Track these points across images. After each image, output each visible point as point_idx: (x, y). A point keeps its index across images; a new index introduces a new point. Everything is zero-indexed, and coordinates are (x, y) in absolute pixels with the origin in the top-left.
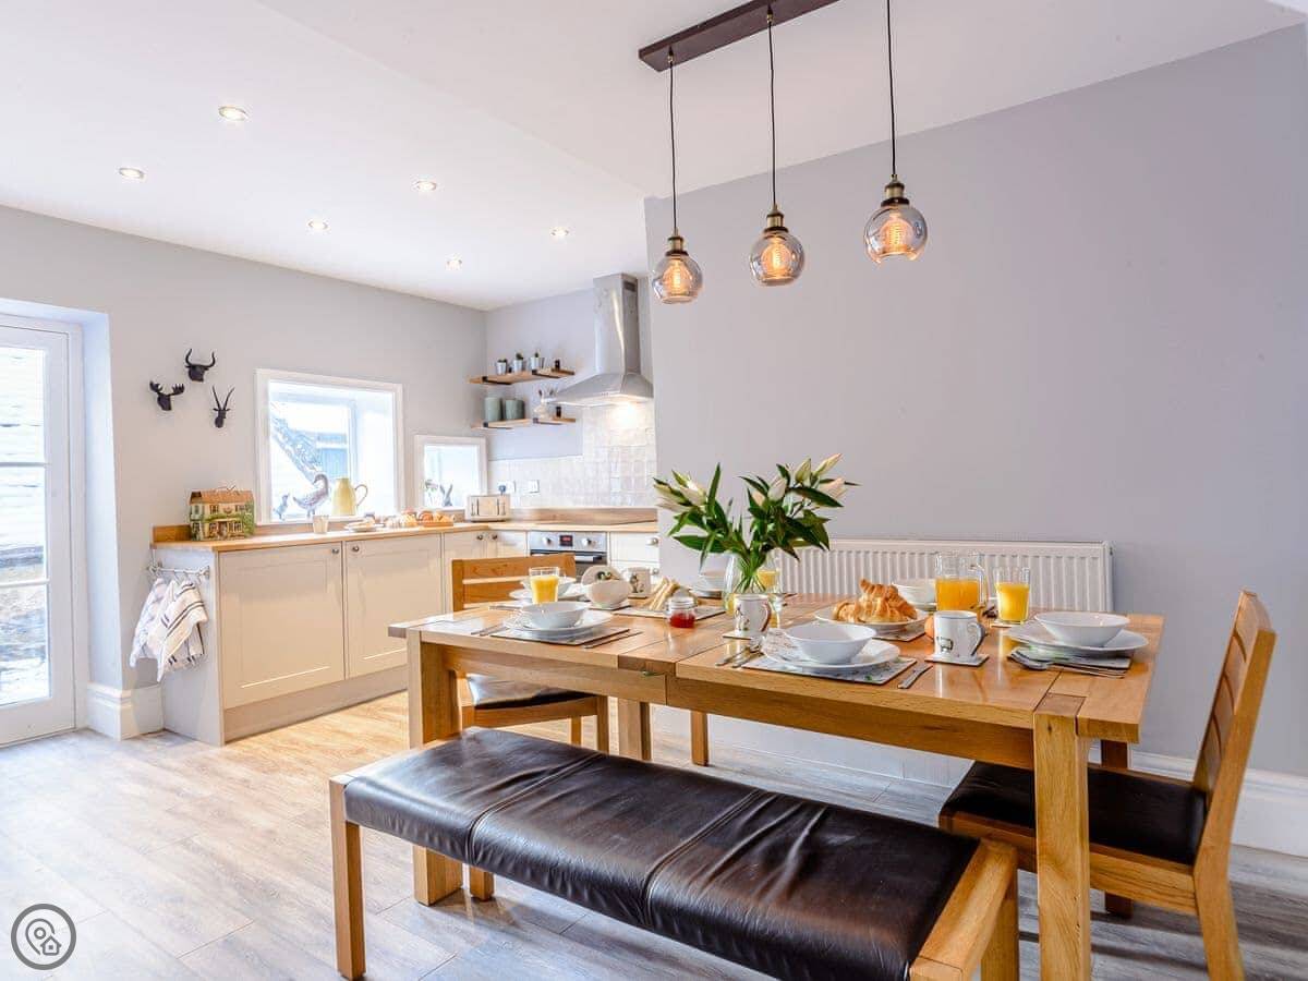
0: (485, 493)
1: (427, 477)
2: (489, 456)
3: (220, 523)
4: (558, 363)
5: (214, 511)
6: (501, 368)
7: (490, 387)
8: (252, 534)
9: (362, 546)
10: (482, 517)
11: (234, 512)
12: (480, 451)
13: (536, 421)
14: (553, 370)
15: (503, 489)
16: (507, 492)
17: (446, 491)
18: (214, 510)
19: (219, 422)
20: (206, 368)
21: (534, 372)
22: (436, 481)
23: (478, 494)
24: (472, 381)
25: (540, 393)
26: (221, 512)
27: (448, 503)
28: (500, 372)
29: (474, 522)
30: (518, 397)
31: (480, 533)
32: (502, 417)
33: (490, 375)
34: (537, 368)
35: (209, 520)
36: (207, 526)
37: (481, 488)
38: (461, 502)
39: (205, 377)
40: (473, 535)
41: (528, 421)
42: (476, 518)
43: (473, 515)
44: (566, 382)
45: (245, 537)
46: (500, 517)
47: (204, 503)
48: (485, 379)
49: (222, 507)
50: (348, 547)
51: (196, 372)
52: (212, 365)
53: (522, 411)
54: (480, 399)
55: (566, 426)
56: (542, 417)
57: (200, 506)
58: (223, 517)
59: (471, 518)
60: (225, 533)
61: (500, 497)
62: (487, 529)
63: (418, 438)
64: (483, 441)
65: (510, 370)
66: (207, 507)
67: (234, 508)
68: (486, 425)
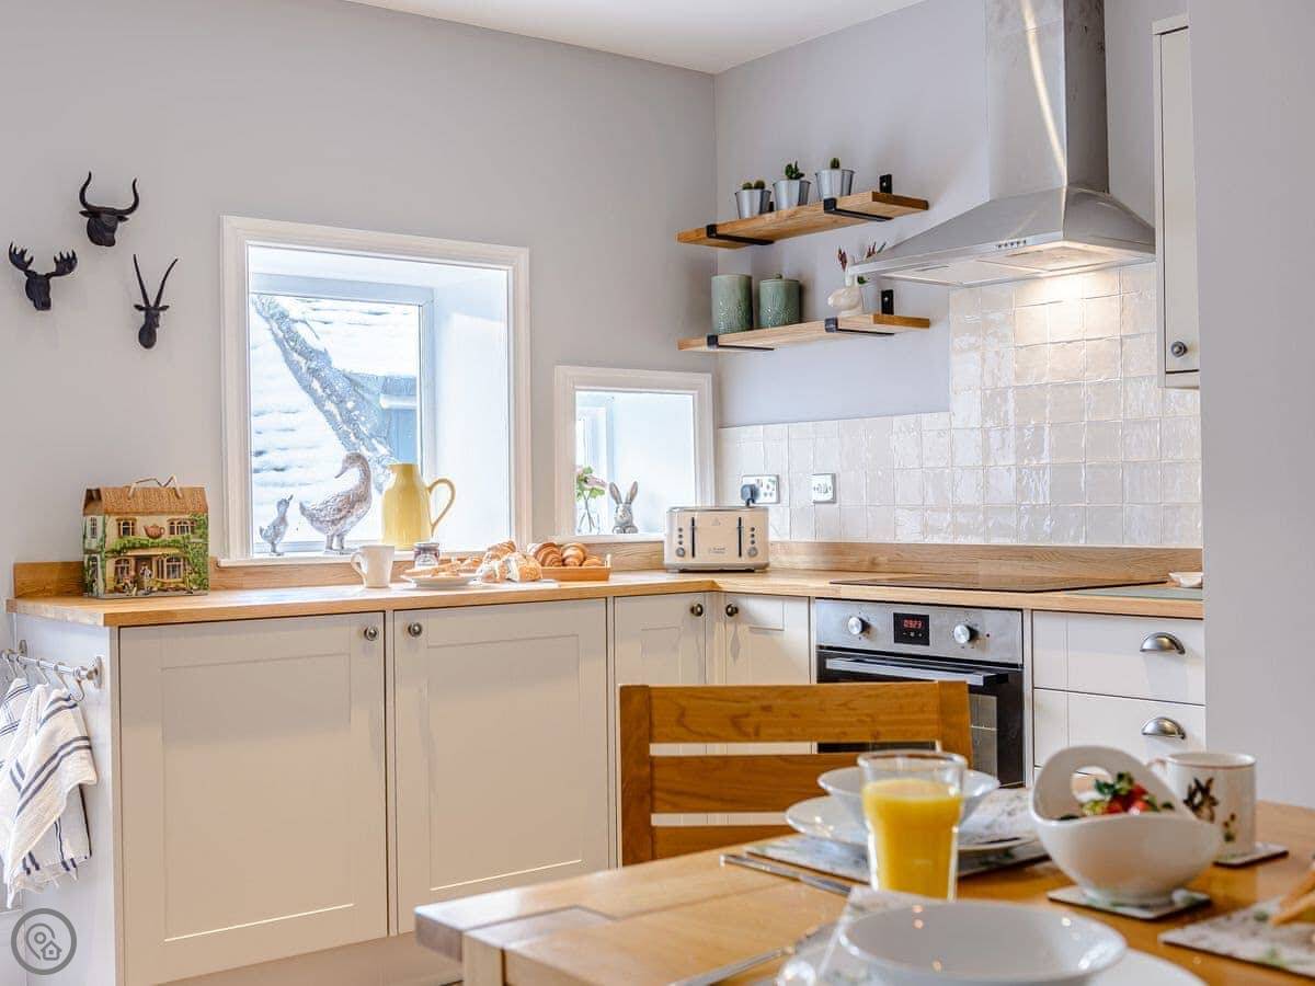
0: (710, 503)
1: (582, 460)
2: (719, 417)
3: (139, 559)
4: (886, 181)
5: (126, 531)
6: (750, 201)
7: (723, 253)
8: (204, 586)
9: (429, 622)
10: (703, 558)
11: (166, 537)
12: (699, 403)
13: (833, 325)
14: (876, 197)
15: (753, 494)
16: (761, 500)
17: (624, 496)
18: (126, 529)
19: (147, 336)
20: (121, 216)
21: (830, 205)
22: (601, 474)
23: (692, 504)
24: (684, 238)
25: (843, 258)
26: (141, 535)
27: (626, 526)
28: (747, 214)
29: (684, 571)
30: (789, 271)
31: (697, 599)
32: (751, 318)
33: (724, 218)
34: (836, 195)
35: (116, 552)
36: (110, 565)
37: (703, 491)
38: (653, 525)
39: (117, 236)
40: (683, 603)
41: (815, 328)
42: (688, 561)
43: (681, 553)
44: (908, 224)
45: (190, 593)
46: (745, 561)
47: (107, 512)
48: (712, 230)
49: (142, 523)
50: (398, 623)
51: (102, 225)
52: (131, 210)
53: (798, 304)
54: (700, 282)
55: (907, 337)
56: (847, 318)
57: (100, 519)
58: (143, 547)
59: (678, 561)
60: (146, 581)
61: (746, 515)
62: (714, 590)
63: (562, 372)
64: (705, 380)
65: (768, 207)
66: (112, 522)
67: (166, 526)
68: (713, 340)
